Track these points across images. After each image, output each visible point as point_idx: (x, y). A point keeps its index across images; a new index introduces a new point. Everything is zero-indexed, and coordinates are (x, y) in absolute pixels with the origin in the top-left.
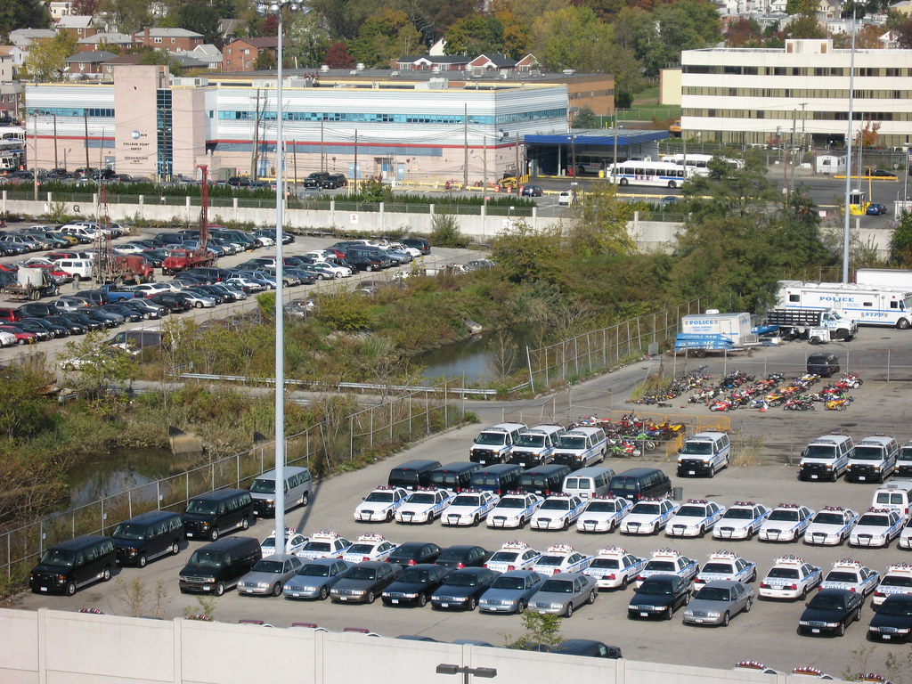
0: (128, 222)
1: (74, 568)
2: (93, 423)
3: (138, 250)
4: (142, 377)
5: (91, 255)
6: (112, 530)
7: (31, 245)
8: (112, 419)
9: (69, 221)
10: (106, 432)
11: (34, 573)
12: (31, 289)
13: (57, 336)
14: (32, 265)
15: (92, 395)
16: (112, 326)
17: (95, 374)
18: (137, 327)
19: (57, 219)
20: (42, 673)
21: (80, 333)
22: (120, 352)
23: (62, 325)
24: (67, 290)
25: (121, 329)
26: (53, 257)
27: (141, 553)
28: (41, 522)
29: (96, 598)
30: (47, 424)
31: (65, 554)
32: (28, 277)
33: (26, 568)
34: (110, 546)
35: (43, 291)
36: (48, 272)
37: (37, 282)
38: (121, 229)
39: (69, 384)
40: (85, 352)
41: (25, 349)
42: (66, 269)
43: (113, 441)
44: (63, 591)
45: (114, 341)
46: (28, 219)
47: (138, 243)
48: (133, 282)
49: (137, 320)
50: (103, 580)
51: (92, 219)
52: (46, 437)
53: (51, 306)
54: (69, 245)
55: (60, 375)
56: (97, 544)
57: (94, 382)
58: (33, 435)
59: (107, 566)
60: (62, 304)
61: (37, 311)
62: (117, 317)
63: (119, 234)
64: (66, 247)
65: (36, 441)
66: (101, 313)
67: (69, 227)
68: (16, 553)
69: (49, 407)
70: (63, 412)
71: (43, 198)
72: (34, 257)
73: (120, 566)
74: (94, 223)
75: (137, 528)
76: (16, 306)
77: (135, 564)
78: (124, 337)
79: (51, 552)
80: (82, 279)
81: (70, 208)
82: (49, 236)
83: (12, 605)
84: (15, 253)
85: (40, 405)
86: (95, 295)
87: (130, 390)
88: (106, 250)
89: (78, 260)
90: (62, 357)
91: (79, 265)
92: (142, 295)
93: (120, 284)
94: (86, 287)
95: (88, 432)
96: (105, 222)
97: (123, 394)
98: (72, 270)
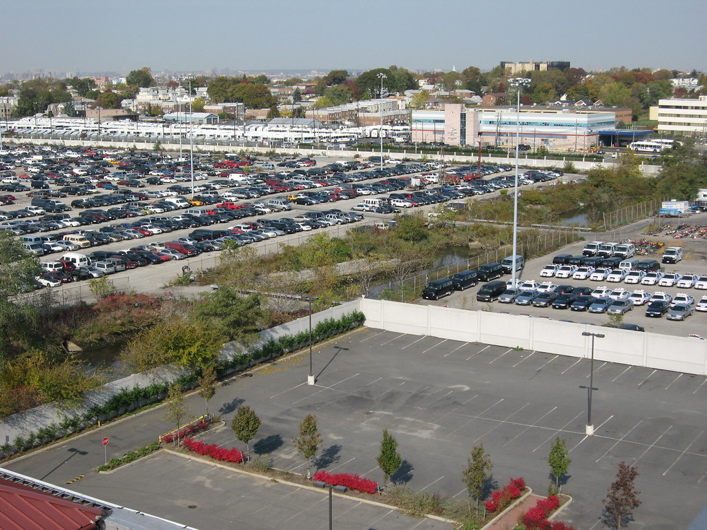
0: (450, 162)
1: (438, 290)
2: (440, 237)
3: (454, 173)
4: (458, 220)
5: (438, 174)
6: (451, 277)
7: (415, 170)
8: (448, 235)
9: (428, 161)
10: (446, 240)
11: (424, 291)
12: (416, 186)
13: (426, 204)
14: (416, 178)
15: (441, 226)
16: (446, 201)
17: (442, 219)
18: (456, 201)
19: (424, 161)
20: (429, 328)
21: (435, 203)
22: (449, 211)
23: (429, 200)
24: (429, 187)
25: (449, 202)
26: (424, 175)
27: (462, 286)
28: (425, 273)
29: (446, 302)
30: (424, 237)
31: (435, 285)
32: (415, 182)
33: (421, 289)
34: (451, 283)
35: (421, 187)
36: (422, 180)
37: (418, 184)
38: (448, 164)
39: (432, 222)
40: (438, 211)
41: (414, 209)
42: (428, 179)
43: (448, 244)
44: (434, 299)
45: (448, 206)
46: (413, 160)
47: (454, 170)
48: (453, 184)
49: (455, 199)
50: (448, 295)
51: (437, 161)
52: (424, 241)
53: (424, 193)
54: (429, 170)
55: (429, 218)
56: (446, 282)
57: (441, 221)
58: (419, 240)
59: (450, 290)
60: (427, 192)
61: (419, 194)
62: (448, 197)
63: (447, 167)
64: (428, 171)
65: (421, 243)
66: (442, 196)
67: (429, 164)
68: (417, 283)
69: (425, 230)
70: (430, 232)
71: (419, 153)
72: (416, 175)
73: (454, 290)
74: (438, 162)
75: (460, 276)
76: (411, 193)
77: (460, 289)
78: (452, 205)
79: (430, 284)
80: (434, 183)
81: (429, 157)
82: (421, 167)
83: (416, 303)
84: (409, 173)
85: (422, 229)
86: (440, 189)
87: (454, 225)
88: (443, 173)
89: (433, 176)
90: (430, 212)
91: (433, 178)
92: (457, 189)
93: (448, 185)
94: (436, 186)
95: (439, 240)
96: (442, 162)
97: (452, 226)
98: (431, 180)
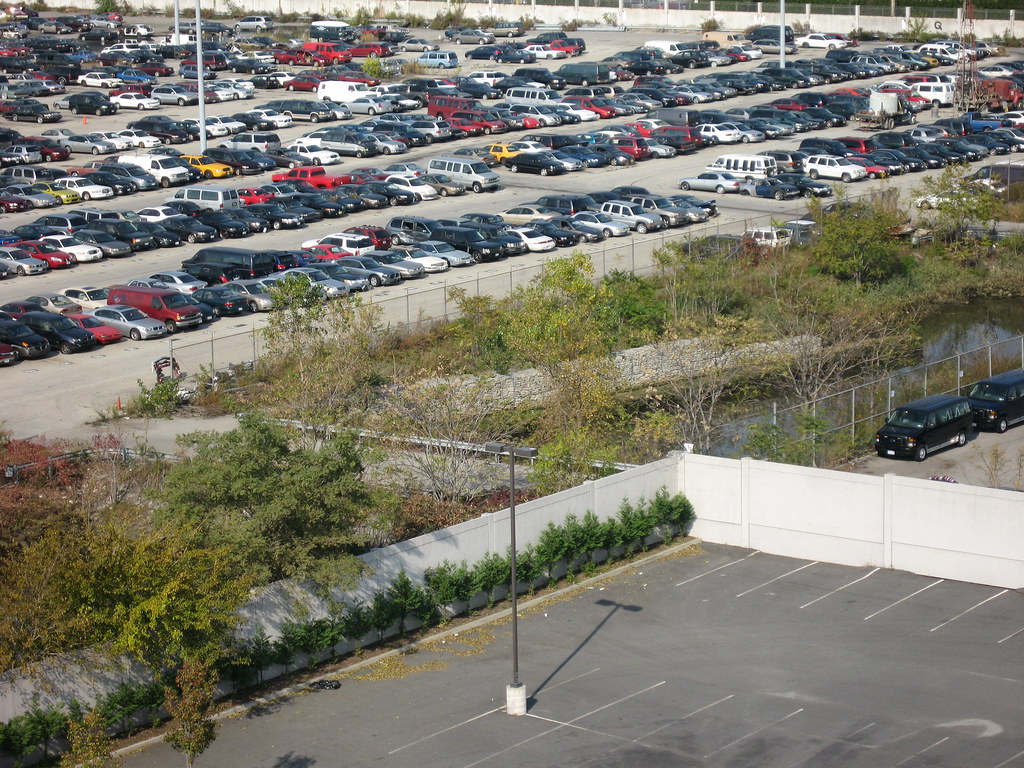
0: (996, 41)
1: (926, 431)
2: (950, 268)
3: (1007, 73)
4: (1008, 217)
5: (953, 79)
6: (969, 389)
7: (886, 67)
8: (972, 264)
9: (929, 39)
10: (965, 279)
11: (880, 434)
12: (885, 116)
13: (912, 170)
14: (886, 89)
15: (950, 237)
16: (975, 159)
17: (954, 213)
18: (1003, 161)
19: (916, 38)
20: (887, 545)
21: (938, 166)
22: (982, 189)
23: (917, 157)
24: (925, 118)
25: (985, 162)
26: (910, 81)
27: (1001, 417)
28: (889, 378)
29: (949, 465)
30: (898, 269)
31: (916, 414)
32: (881, 103)
33: (872, 428)
34: (966, 408)
35: (898, 119)
36: (904, 98)
37: (891, 109)
38: (988, 49)
39: (924, 225)
40: (944, 188)
41: (876, 184)
42: (924, 94)
43: (973, 290)
44: (912, 456)
45: (976, 176)
46: (883, 37)
47: (1007, 65)
48: (1000, 109)
49: (1004, 153)
50: (957, 445)
51: (956, 38)
52: (897, 283)
53: (906, 136)
54: (928, 67)
55: (914, 214)
56: (952, 405)
57: (952, 223)
58: (883, 280)
59: (963, 430)
60: (918, 133)
61: (891, 141)
62: (981, 149)
63: (986, 55)
64: (924, 69)
65: (886, 288)
66: (963, 144)
67: (929, 46)
68: (861, 410)
69: (901, 249)
70: (917, 255)
71: (900, 13)
72: (888, 80)
73: (977, 430)
74: (957, 42)
75: (997, 388)
76: (867, 135)
77: (994, 428)
78: (987, 172)
79: (900, 412)
80: (942, 106)
81: (930, 25)
82: (906, 56)
83: (856, 469)
84: (868, 76)
85: (891, 246)
86: (956, 124)
87: (993, 233)
88: (970, 73)
89: (939, 84)
90: (918, 194)
91: (939, 89)
92: (1010, 124)
93: (985, 112)
94: (946, 114)
95: (945, 278)
96: (970, 40)
97: (985, 237)
98: (930, 96)
